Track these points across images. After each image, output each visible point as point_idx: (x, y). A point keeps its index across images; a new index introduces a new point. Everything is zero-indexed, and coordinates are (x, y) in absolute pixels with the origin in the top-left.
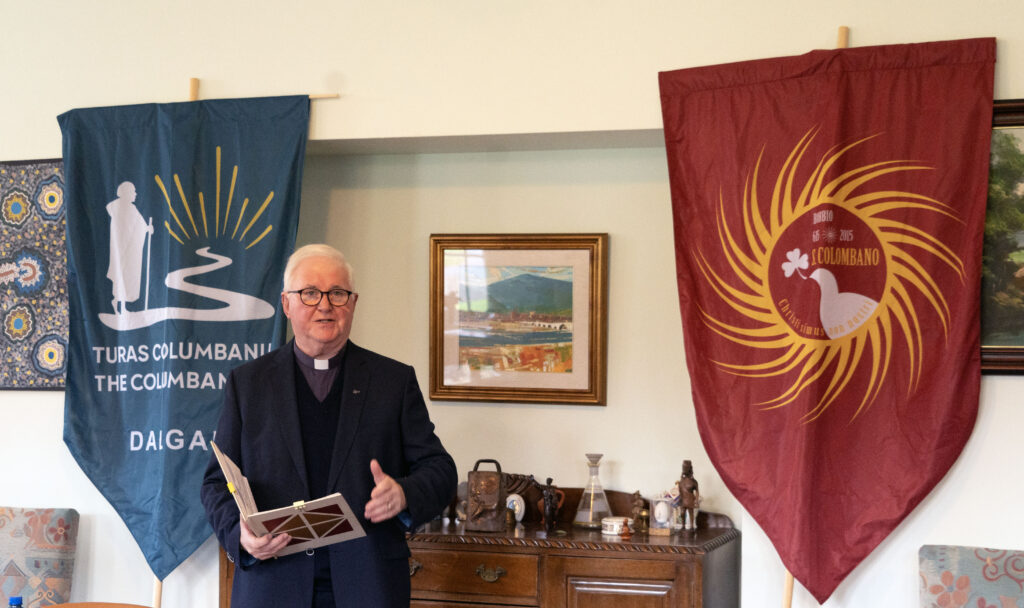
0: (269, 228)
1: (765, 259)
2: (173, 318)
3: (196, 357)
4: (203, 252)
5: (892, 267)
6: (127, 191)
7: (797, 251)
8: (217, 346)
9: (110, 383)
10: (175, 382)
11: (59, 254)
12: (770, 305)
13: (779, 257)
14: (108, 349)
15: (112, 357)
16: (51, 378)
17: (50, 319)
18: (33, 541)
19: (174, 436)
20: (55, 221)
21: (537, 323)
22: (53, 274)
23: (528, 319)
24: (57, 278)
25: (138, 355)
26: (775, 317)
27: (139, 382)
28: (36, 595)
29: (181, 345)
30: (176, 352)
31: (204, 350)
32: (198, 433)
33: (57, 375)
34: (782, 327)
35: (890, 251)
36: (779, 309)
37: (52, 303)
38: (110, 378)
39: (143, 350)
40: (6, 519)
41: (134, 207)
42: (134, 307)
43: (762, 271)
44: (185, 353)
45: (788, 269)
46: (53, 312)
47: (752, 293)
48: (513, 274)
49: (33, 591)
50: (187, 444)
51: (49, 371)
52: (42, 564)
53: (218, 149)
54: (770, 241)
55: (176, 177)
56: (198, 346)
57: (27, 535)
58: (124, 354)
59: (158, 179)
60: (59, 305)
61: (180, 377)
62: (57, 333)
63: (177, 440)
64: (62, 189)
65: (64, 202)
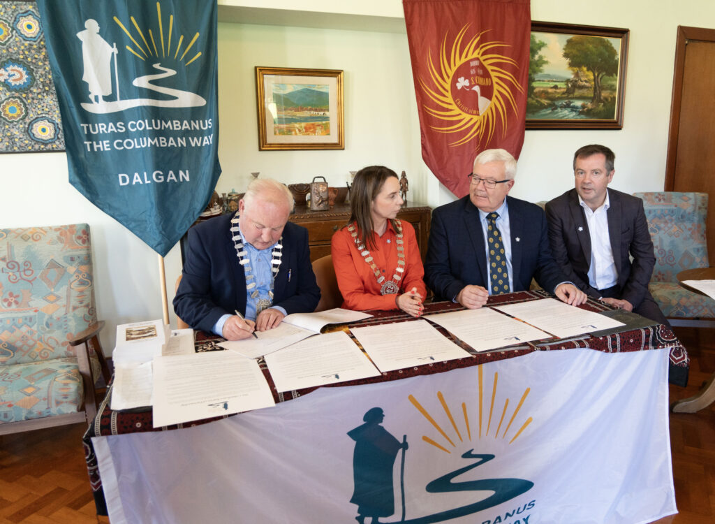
0: (199, 54)
1: (449, 81)
3: (163, 128)
4: (157, 66)
5: (496, 86)
6: (92, 25)
7: (463, 78)
8: (174, 122)
9: (95, 147)
10: (153, 143)
11: (40, 64)
12: (452, 102)
13: (455, 81)
14: (90, 125)
15: (94, 130)
16: (46, 144)
17: (39, 106)
18: (67, 246)
19: (158, 175)
20: (35, 41)
21: (312, 112)
22: (38, 77)
23: (308, 110)
24: (42, 80)
25: (117, 128)
26: (454, 107)
27: (119, 145)
28: (74, 278)
29: (153, 121)
30: (150, 125)
31: (166, 124)
32: (171, 172)
33: (51, 143)
34: (457, 111)
35: (495, 80)
36: (456, 103)
37: (40, 96)
38: (94, 143)
39: (121, 125)
40: (41, 235)
41: (99, 36)
42: (109, 98)
43: (448, 87)
44: (157, 126)
45: (459, 86)
46: (42, 102)
47: (444, 96)
48: (300, 88)
49: (72, 276)
50: (166, 179)
51: (45, 141)
52: (76, 258)
53: (158, 4)
54: (451, 74)
55: (132, 18)
56: (163, 122)
57: (61, 242)
58: (101, 128)
59: (115, 18)
60: (46, 97)
61: (156, 140)
62: (47, 116)
63: (160, 177)
64: (38, 20)
65: (40, 29)
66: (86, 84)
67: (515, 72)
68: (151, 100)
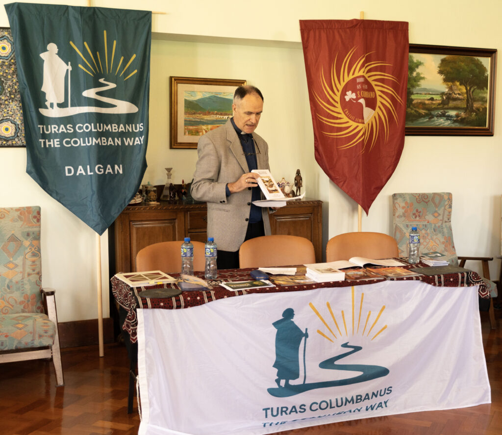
0: (136, 71)
1: (339, 94)
2: (92, 112)
3: (104, 130)
4: (102, 80)
5: (379, 99)
6: (53, 48)
7: (350, 92)
8: (113, 125)
9: (47, 143)
10: (97, 142)
11: (9, 77)
12: (341, 111)
13: (344, 94)
14: (45, 126)
15: (47, 130)
16: (7, 141)
17: (5, 110)
18: (25, 224)
19: (99, 168)
20: (7, 60)
21: (218, 116)
22: (6, 88)
23: (214, 114)
24: (9, 89)
25: (67, 129)
26: (343, 115)
27: (68, 143)
28: (28, 250)
29: (98, 124)
30: (96, 128)
31: (107, 126)
32: (109, 166)
33: (11, 140)
34: (346, 119)
35: (378, 93)
36: (344, 113)
37: (6, 102)
38: (47, 141)
39: (70, 127)
40: (5, 214)
41: (57, 56)
42: (61, 106)
43: (338, 99)
44: (100, 128)
45: (347, 98)
46: (7, 107)
47: (335, 106)
48: (208, 95)
49: (27, 248)
50: (105, 171)
51: (7, 138)
52: (31, 234)
53: (105, 32)
54: (340, 88)
55: (85, 44)
56: (105, 125)
57: (21, 220)
58: (53, 129)
59: (71, 43)
60: (11, 103)
61: (99, 139)
62: (10, 118)
63: (101, 170)
64: (11, 43)
65: (12, 50)
66: (44, 94)
67: (395, 86)
68: (97, 108)
